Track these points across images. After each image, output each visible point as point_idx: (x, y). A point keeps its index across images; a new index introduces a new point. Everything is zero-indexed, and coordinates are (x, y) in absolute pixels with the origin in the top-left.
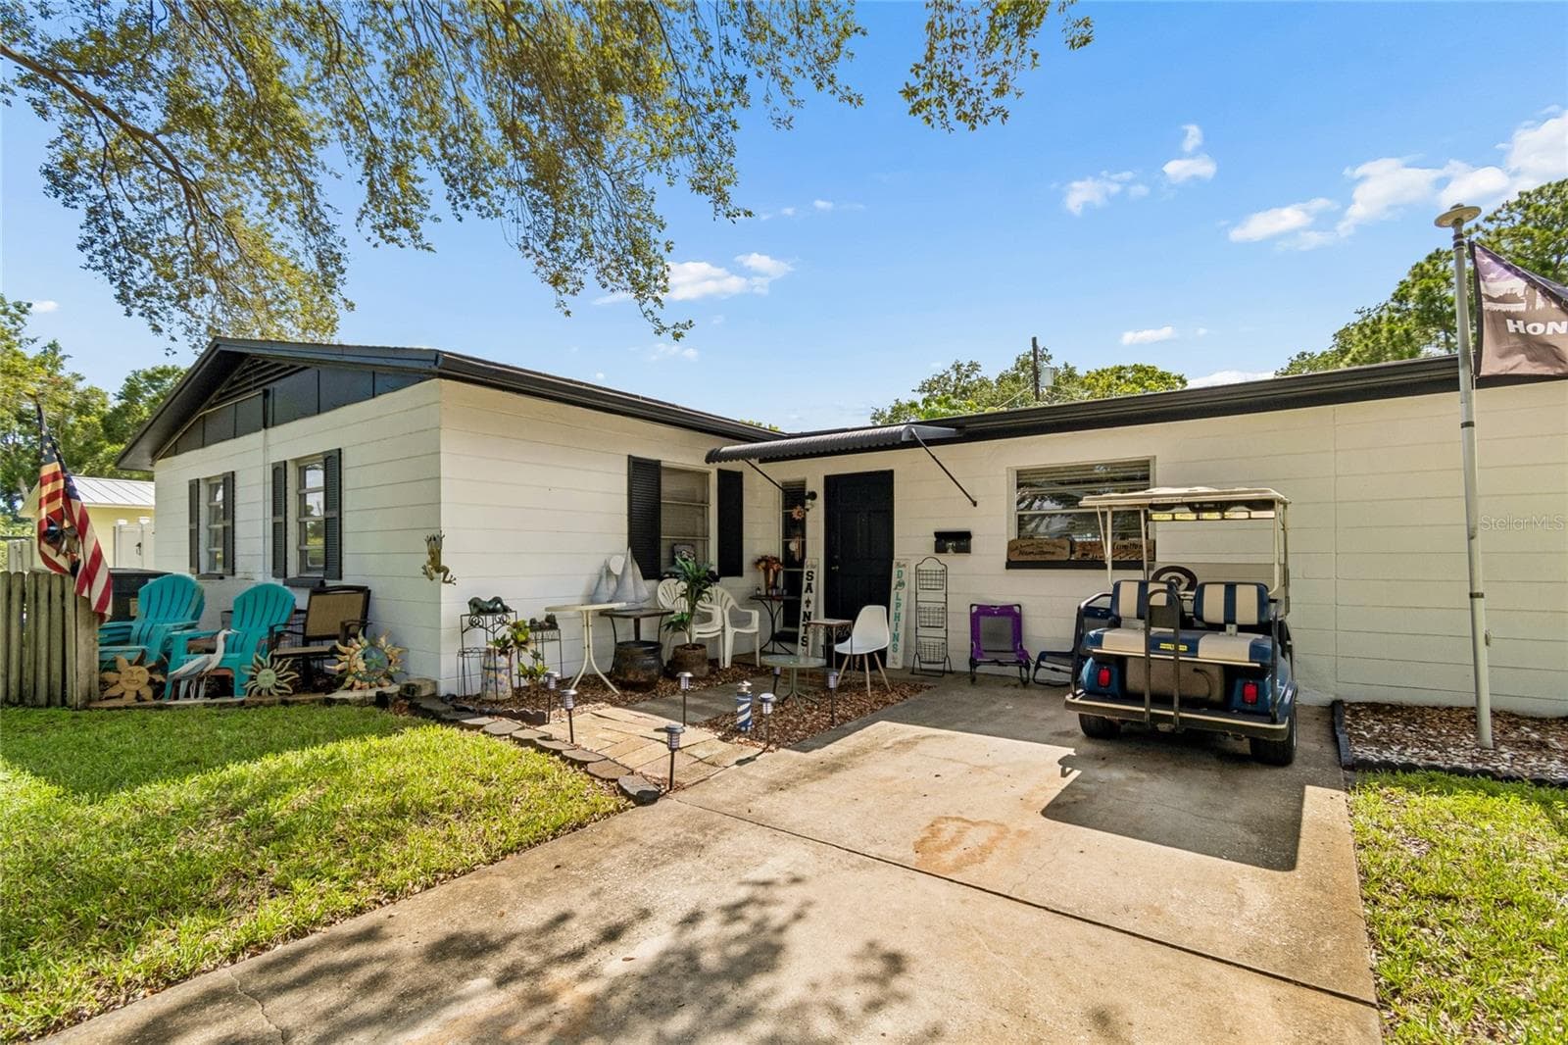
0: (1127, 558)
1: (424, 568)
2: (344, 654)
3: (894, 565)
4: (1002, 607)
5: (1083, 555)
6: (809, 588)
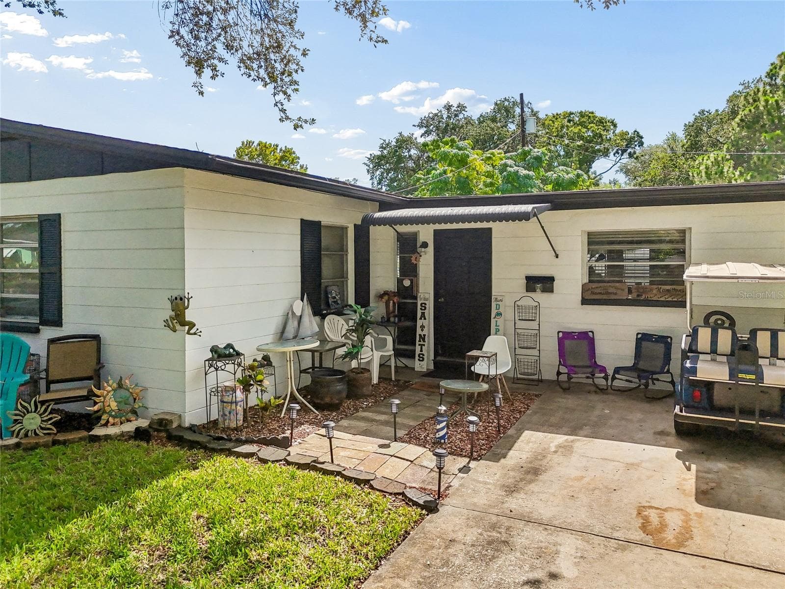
0: (670, 299)
1: (166, 321)
2: (98, 397)
3: (493, 300)
4: (580, 333)
5: (638, 296)
6: (423, 316)
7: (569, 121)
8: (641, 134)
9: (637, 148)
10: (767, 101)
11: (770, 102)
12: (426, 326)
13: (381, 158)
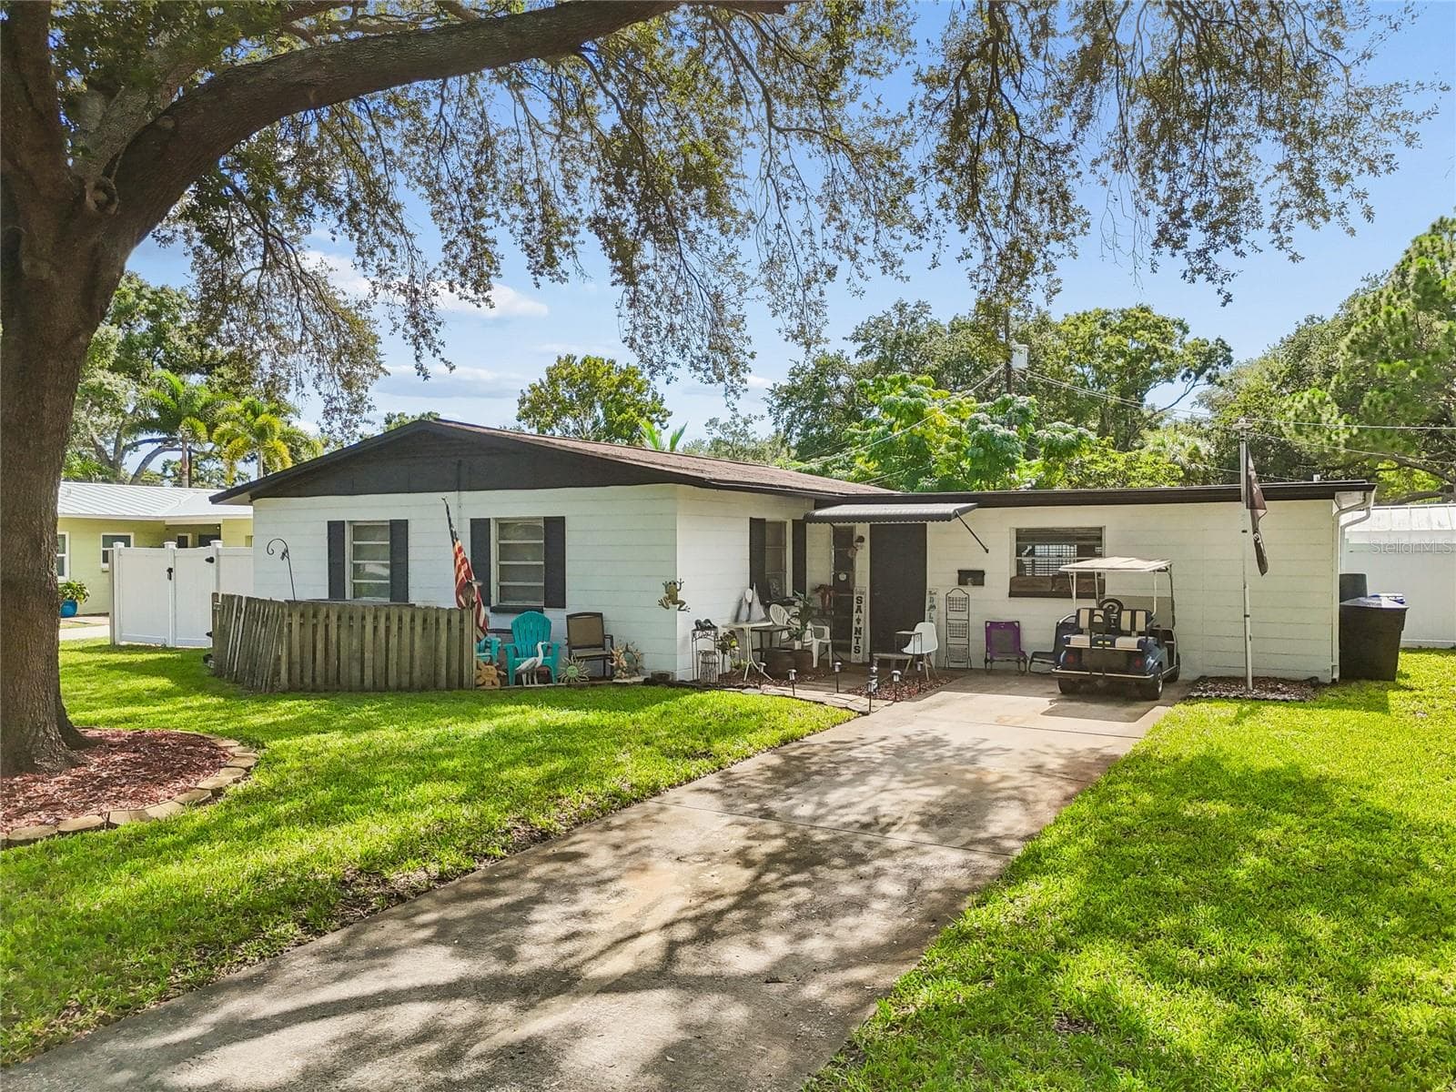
0: (1088, 591)
1: (661, 601)
2: (615, 656)
4: (1006, 623)
5: (1060, 588)
6: (859, 609)
7: (1104, 326)
8: (1228, 344)
9: (1221, 367)
10: (1389, 314)
11: (1394, 316)
12: (862, 619)
13: (792, 391)
